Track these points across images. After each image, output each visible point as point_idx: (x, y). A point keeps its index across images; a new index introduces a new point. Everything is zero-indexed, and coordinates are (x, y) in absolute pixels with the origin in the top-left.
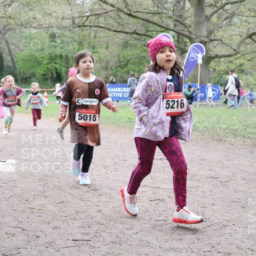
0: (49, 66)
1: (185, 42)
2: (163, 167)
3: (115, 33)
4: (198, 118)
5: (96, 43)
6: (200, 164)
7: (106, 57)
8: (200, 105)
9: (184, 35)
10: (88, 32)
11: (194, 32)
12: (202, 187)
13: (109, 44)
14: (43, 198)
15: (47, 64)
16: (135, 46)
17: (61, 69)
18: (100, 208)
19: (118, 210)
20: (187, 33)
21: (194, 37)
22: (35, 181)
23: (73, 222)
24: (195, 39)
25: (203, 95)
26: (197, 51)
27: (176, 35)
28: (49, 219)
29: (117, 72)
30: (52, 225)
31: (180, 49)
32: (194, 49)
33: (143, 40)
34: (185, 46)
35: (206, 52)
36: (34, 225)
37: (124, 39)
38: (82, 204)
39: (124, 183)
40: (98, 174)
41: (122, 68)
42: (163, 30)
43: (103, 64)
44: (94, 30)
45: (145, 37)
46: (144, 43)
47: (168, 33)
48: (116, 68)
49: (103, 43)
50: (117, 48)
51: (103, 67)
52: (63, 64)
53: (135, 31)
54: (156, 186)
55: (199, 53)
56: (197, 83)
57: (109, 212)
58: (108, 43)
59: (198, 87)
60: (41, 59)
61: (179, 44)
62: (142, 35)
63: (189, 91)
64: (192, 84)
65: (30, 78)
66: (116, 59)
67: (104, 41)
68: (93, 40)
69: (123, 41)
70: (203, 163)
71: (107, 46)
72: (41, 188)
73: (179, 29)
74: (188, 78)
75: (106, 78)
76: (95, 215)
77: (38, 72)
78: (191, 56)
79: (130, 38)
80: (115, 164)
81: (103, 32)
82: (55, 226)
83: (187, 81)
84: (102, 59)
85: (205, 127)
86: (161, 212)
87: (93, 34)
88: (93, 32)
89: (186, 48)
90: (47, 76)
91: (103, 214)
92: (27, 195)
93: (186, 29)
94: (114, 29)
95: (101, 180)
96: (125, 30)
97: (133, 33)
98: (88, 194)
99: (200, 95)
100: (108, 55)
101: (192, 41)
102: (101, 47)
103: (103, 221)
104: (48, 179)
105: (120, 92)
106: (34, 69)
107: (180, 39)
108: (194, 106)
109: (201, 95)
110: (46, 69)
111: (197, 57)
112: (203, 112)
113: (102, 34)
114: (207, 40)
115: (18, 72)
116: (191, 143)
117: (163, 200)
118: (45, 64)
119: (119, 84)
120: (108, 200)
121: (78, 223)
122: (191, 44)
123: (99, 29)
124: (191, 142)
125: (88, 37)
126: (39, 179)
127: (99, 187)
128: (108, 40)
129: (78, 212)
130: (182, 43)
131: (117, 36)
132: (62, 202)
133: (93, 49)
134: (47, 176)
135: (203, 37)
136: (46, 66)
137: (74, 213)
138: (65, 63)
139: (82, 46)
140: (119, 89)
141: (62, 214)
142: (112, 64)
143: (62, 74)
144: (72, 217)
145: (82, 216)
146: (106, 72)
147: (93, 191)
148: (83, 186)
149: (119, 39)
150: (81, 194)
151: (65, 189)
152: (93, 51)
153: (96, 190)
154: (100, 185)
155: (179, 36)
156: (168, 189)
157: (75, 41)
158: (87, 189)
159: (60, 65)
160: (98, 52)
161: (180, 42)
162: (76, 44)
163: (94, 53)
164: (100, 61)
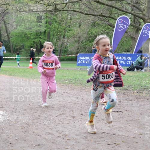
0: (35, 40)
1: (139, 22)
2: (119, 118)
3: (86, 15)
5: (72, 23)
7: (78, 33)
9: (139, 17)
10: (66, 15)
11: (147, 15)
15: (34, 39)
16: (101, 25)
20: (141, 15)
22: (18, 128)
24: (147, 19)
27: (132, 17)
29: (86, 44)
31: (136, 27)
32: (146, 27)
33: (107, 21)
37: (93, 20)
40: (68, 123)
41: (90, 42)
42: (123, 13)
43: (76, 39)
44: (70, 13)
45: (109, 19)
46: (108, 23)
47: (127, 15)
48: (86, 42)
49: (77, 23)
50: (87, 27)
51: (76, 41)
53: (102, 14)
54: (113, 133)
56: (148, 53)
58: (80, 23)
59: (149, 56)
60: (29, 35)
61: (135, 23)
62: (106, 17)
63: (141, 59)
65: (20, 49)
66: (86, 35)
68: (69, 21)
69: (92, 22)
71: (80, 26)
72: (22, 134)
73: (135, 12)
75: (77, 49)
77: (27, 45)
78: (144, 32)
79: (97, 19)
80: (82, 115)
84: (76, 35)
87: (69, 17)
88: (70, 15)
89: (141, 26)
92: (11, 139)
93: (141, 13)
94: (85, 12)
95: (70, 127)
96: (94, 13)
97: (100, 16)
98: (59, 139)
100: (80, 32)
101: (145, 22)
102: (75, 26)
104: (28, 127)
105: (88, 60)
106: (23, 43)
107: (136, 20)
110: (33, 42)
111: (149, 33)
113: (77, 16)
115: (12, 44)
117: (118, 144)
119: (88, 53)
122: (144, 24)
123: (74, 12)
125: (65, 19)
126: (22, 127)
127: (68, 133)
128: (81, 21)
130: (137, 23)
131: (88, 18)
133: (69, 27)
134: (28, 124)
136: (33, 40)
138: (48, 38)
139: (61, 26)
140: (87, 58)
142: (82, 39)
146: (78, 44)
147: (63, 137)
148: (56, 132)
149: (89, 20)
150: (54, 138)
151: (41, 135)
152: (69, 29)
153: (65, 136)
154: (68, 132)
155: (135, 18)
156: (123, 135)
157: (56, 22)
158: (58, 135)
159: (44, 39)
160: (72, 30)
161: (135, 22)
162: (56, 24)
163: (70, 30)
164: (74, 36)
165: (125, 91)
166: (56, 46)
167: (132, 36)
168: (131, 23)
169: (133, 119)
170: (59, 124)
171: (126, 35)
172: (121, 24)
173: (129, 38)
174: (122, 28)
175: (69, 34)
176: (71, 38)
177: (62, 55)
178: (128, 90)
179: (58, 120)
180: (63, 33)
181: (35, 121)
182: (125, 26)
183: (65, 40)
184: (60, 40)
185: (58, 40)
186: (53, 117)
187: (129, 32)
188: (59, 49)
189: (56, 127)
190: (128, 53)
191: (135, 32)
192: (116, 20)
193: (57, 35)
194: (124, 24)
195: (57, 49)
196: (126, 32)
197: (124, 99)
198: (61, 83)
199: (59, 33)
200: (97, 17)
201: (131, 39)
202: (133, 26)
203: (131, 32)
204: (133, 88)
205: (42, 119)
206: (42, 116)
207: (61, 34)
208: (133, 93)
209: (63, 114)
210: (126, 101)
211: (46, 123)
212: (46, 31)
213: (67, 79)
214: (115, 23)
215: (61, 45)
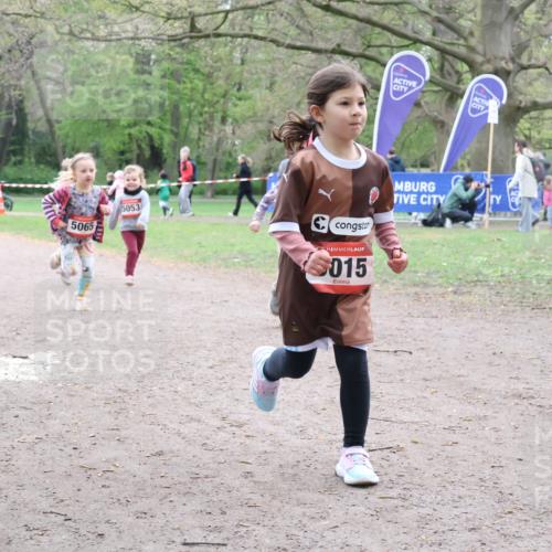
0: (134, 131)
1: (457, 72)
2: (400, 371)
3: (290, 51)
4: (486, 253)
5: (246, 75)
6: (490, 364)
7: (268, 109)
8: (491, 223)
9: (455, 56)
10: (228, 48)
11: (480, 48)
12: (495, 418)
13: (276, 78)
14: (114, 443)
15: (129, 126)
17: (161, 138)
18: (248, 468)
19: (290, 471)
20: (462, 51)
21: (479, 59)
22: (96, 403)
23: (184, 500)
24: (482, 64)
25: (498, 199)
26: (486, 93)
27: (435, 54)
28: (126, 494)
30: (134, 508)
31: (446, 89)
32: (479, 89)
34: (458, 83)
35: (510, 95)
36: (93, 506)
37: (313, 64)
38: (207, 457)
39: (306, 409)
42: (406, 42)
43: (262, 126)
44: (240, 44)
45: (363, 61)
47: (418, 50)
49: (263, 76)
50: (294, 88)
51: (260, 133)
52: (168, 126)
53: (339, 45)
54: (383, 415)
55: (491, 98)
56: (486, 169)
57: (269, 478)
58: (274, 76)
59: (489, 180)
61: (443, 76)
62: (355, 56)
63: (466, 189)
64: (473, 174)
67: (264, 72)
68: (238, 69)
70: (497, 360)
71: (272, 84)
72: (109, 421)
73: (445, 40)
74: (463, 158)
75: (267, 159)
76: (237, 483)
77: (108, 145)
78: (471, 105)
81: (263, 49)
82: (141, 509)
83: (462, 166)
84: (259, 114)
85: (502, 276)
86: (394, 478)
87: (237, 55)
88: (238, 49)
89: (462, 87)
90: (128, 156)
91: (255, 482)
92: (77, 436)
93: (462, 42)
94: (288, 41)
96: (314, 45)
97: (334, 51)
98: (222, 434)
99: (492, 198)
100: (274, 105)
101: (474, 69)
102: (257, 86)
103: (256, 499)
104: (127, 399)
106: (97, 139)
107: (447, 66)
108: (478, 225)
109: (495, 199)
110: (126, 139)
111: (487, 108)
112: (499, 240)
113: (261, 53)
114: (511, 66)
115: (61, 144)
116: (469, 314)
117: (400, 449)
118: (125, 127)
120: (269, 449)
121: (196, 504)
122: (473, 77)
123: (253, 41)
124: (469, 310)
125: (225, 62)
126: (107, 399)
127: (247, 417)
128: (273, 69)
129: (196, 477)
130: (450, 74)
131: (296, 59)
132: (160, 454)
133: (239, 89)
134: (125, 391)
135: (503, 58)
136: (127, 131)
137: (186, 479)
138: (172, 125)
139: (212, 84)
141: (159, 481)
143: (165, 151)
144: (182, 489)
145: (207, 486)
146: (268, 144)
147: (234, 428)
148: (209, 415)
149: (299, 67)
150: (206, 433)
151: (167, 422)
152: (238, 95)
153: (240, 426)
154: (248, 414)
155: (443, 59)
156: (413, 423)
157: (197, 71)
158: (218, 423)
159: (160, 128)
160: (249, 98)
161: (445, 72)
162: (199, 79)
163: (240, 99)
164: (254, 118)
165: (418, 289)
166: (200, 150)
167: (436, 117)
168: (431, 77)
169: (444, 375)
170: (219, 392)
171: (417, 112)
172: (399, 77)
173: (427, 124)
174: (403, 93)
175: (238, 109)
176: (244, 122)
177: (220, 178)
178: (426, 285)
179: (217, 378)
180: (218, 107)
181: (146, 381)
182: (414, 83)
183: (228, 129)
184: (211, 130)
185: (205, 129)
186: (200, 370)
187: (427, 103)
188: (209, 160)
189: (212, 399)
190: (424, 171)
191: (443, 106)
192: (384, 65)
193: (201, 114)
194: (411, 77)
195: (203, 159)
196: (418, 105)
197: (415, 313)
198: (219, 267)
199: (206, 109)
200: (323, 56)
201: (432, 128)
202: (437, 84)
203: (433, 103)
204: (440, 281)
205: (166, 376)
206: (165, 366)
207: (212, 110)
208: (443, 295)
209: (231, 360)
210: (421, 320)
211: (179, 389)
212: (167, 103)
213: (240, 252)
214: (382, 74)
215: (214, 145)
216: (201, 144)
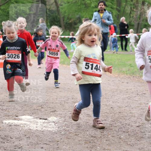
60: (89, 2)
106: (80, 14)
115: (62, 16)
138: (117, 6)
166: (131, 19)
185: (134, 8)
188: (135, 24)
195: (133, 23)
205: (115, 130)
206: (114, 125)
215: (138, 16)
216: (132, 15)
